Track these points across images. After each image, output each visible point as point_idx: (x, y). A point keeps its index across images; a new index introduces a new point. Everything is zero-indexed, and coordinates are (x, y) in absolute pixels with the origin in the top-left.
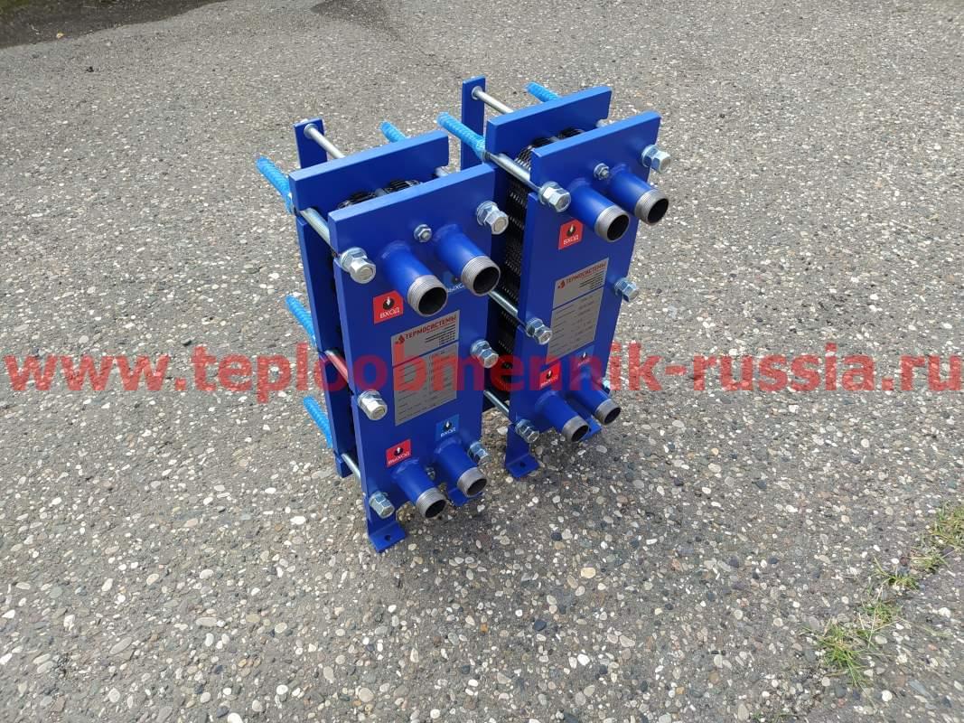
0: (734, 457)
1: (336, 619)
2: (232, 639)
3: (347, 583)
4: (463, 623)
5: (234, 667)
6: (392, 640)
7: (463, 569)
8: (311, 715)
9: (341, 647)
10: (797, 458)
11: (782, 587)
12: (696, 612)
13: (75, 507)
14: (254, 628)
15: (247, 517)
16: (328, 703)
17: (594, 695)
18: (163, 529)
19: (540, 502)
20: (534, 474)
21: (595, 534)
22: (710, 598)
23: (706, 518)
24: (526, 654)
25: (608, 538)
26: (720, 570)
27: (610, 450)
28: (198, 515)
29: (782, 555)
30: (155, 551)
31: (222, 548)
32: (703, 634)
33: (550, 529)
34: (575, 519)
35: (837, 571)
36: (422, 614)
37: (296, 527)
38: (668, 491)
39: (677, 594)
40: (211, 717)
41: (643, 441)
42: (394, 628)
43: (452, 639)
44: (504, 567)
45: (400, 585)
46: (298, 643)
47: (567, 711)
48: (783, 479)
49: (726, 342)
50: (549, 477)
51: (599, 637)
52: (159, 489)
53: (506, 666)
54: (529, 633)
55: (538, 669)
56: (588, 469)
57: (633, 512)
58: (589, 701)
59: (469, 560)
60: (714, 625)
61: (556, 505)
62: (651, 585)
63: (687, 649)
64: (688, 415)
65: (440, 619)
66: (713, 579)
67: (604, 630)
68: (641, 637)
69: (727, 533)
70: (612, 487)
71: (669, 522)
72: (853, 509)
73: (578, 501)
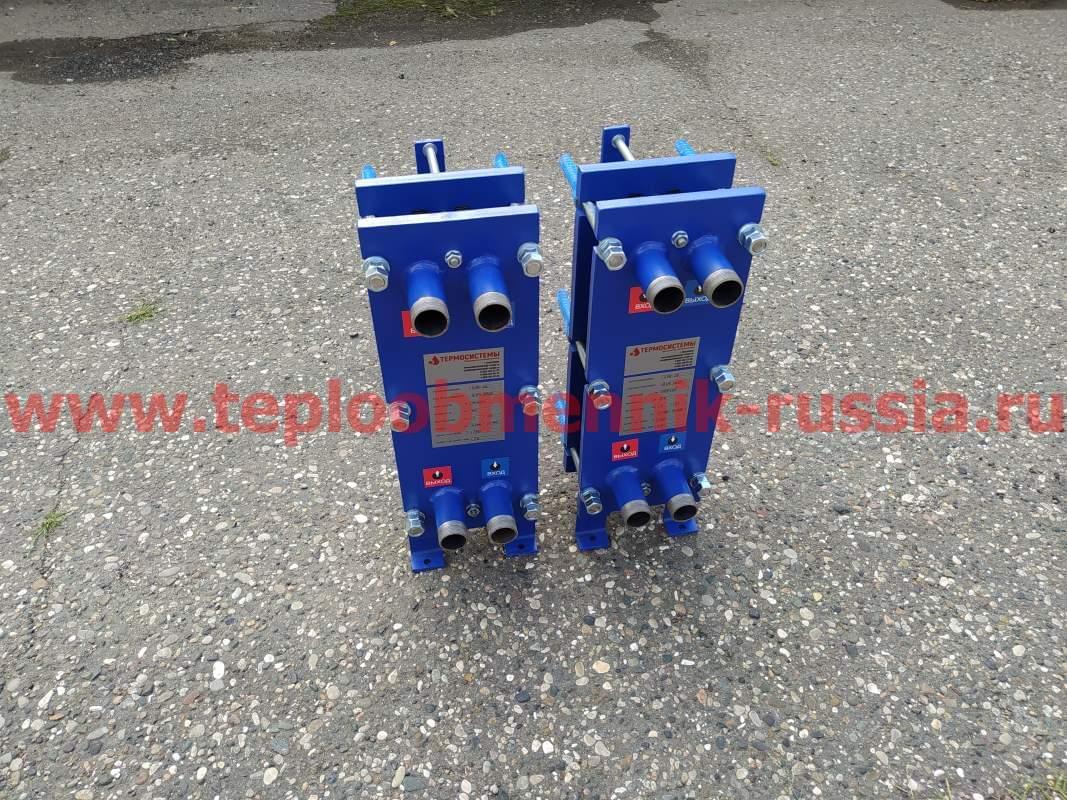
0: (838, 610)
1: (345, 616)
2: (255, 600)
3: (372, 588)
4: (452, 665)
5: (242, 624)
6: (381, 654)
7: (481, 616)
8: (279, 690)
9: (336, 643)
10: (916, 637)
11: (811, 767)
12: (694, 752)
13: (196, 447)
14: (277, 597)
15: (320, 500)
16: (298, 686)
17: (539, 784)
18: (252, 488)
19: (591, 581)
20: (601, 552)
21: (630, 632)
22: (719, 744)
23: (764, 662)
24: (494, 719)
25: (643, 641)
26: (748, 721)
27: (696, 555)
28: (283, 485)
29: (832, 732)
30: (235, 504)
31: (288, 520)
32: (690, 777)
33: (586, 610)
34: (618, 610)
35: (890, 776)
36: (420, 643)
37: (357, 524)
38: (736, 620)
39: (685, 725)
40: (203, 658)
41: (740, 559)
42: (389, 644)
43: (435, 675)
44: (520, 630)
45: (416, 608)
46: (304, 624)
47: (504, 788)
48: (883, 653)
49: (905, 484)
50: (614, 560)
51: (576, 733)
52: (267, 453)
53: (469, 720)
54: (509, 700)
55: (497, 737)
56: (660, 566)
57: (684, 626)
58: (530, 789)
59: (492, 609)
60: (707, 773)
61: (606, 590)
62: (661, 705)
63: (662, 784)
64: (807, 548)
65: (435, 652)
66: (734, 727)
67: (586, 728)
68: (619, 750)
69: (779, 686)
70: (676, 593)
71: (720, 650)
72: (954, 717)
73: (631, 594)
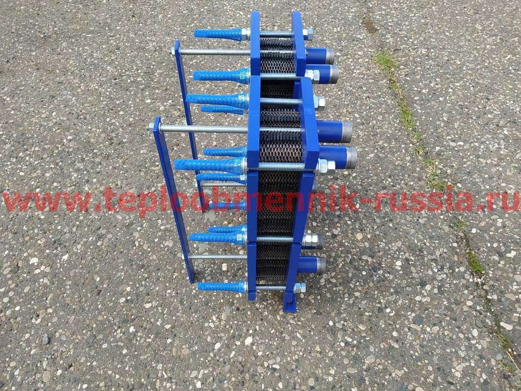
1: (322, 352)
4: (357, 297)
6: (348, 332)
7: (328, 281)
12: (398, 214)
15: (227, 367)
23: (358, 182)
24: (385, 283)
25: (346, 219)
29: (389, 172)
32: (408, 218)
33: (329, 236)
34: (329, 224)
35: (405, 163)
36: (343, 312)
38: (338, 185)
39: (386, 214)
42: (342, 328)
43: (362, 306)
44: (338, 265)
45: (319, 313)
46: (325, 377)
51: (392, 252)
53: (386, 293)
54: (376, 275)
55: (394, 282)
58: (418, 273)
59: (325, 276)
60: (406, 212)
62: (378, 219)
63: (412, 227)
67: (389, 248)
68: (400, 238)
72: (383, 140)
